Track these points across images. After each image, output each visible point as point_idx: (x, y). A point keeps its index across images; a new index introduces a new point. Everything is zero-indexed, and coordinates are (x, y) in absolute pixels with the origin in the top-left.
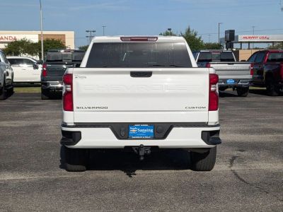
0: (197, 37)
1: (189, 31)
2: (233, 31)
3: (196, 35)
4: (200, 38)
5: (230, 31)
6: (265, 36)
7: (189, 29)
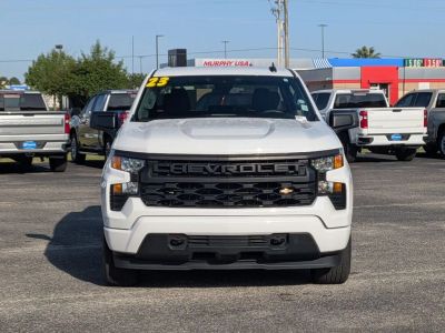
0: (115, 62)
1: (97, 50)
2: (184, 51)
3: (111, 57)
4: (121, 63)
5: (179, 51)
6: (244, 60)
7: (98, 47)
